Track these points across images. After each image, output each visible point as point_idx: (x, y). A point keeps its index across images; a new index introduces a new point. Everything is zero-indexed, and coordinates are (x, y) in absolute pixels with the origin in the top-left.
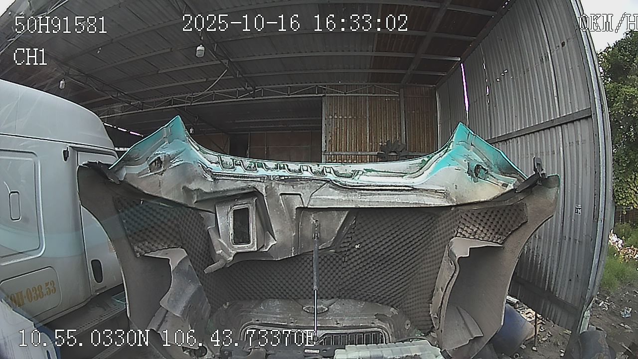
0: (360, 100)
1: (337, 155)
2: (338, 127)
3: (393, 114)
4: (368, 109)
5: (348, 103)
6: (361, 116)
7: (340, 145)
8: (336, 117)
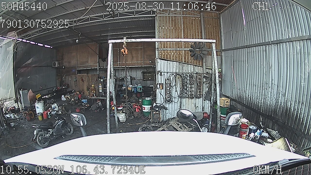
0: (178, 19)
1: (165, 50)
2: (165, 34)
3: (197, 27)
4: (182, 24)
5: (171, 20)
6: (178, 28)
7: (167, 44)
8: (164, 28)
